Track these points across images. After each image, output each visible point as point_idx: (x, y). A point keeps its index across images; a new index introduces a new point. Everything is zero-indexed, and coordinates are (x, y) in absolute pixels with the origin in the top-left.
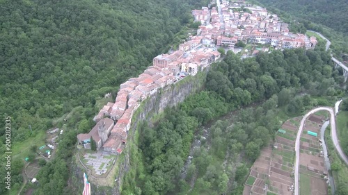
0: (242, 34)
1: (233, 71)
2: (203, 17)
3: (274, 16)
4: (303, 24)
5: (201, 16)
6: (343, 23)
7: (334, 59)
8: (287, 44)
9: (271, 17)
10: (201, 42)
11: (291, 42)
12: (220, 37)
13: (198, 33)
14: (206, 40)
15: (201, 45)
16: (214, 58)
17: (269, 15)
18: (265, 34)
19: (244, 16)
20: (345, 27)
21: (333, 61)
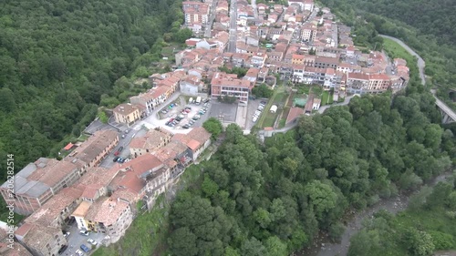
0: (266, 62)
1: (238, 186)
2: (200, 18)
3: (326, 11)
4: (373, 26)
5: (196, 16)
6: (433, 18)
7: (439, 103)
8: (356, 85)
9: (320, 14)
10: (178, 89)
11: (364, 81)
12: (217, 75)
13: (178, 62)
14: (188, 86)
15: (175, 97)
16: (190, 155)
17: (317, 9)
18: (312, 59)
19: (276, 12)
20: (436, 26)
21: (437, 107)
